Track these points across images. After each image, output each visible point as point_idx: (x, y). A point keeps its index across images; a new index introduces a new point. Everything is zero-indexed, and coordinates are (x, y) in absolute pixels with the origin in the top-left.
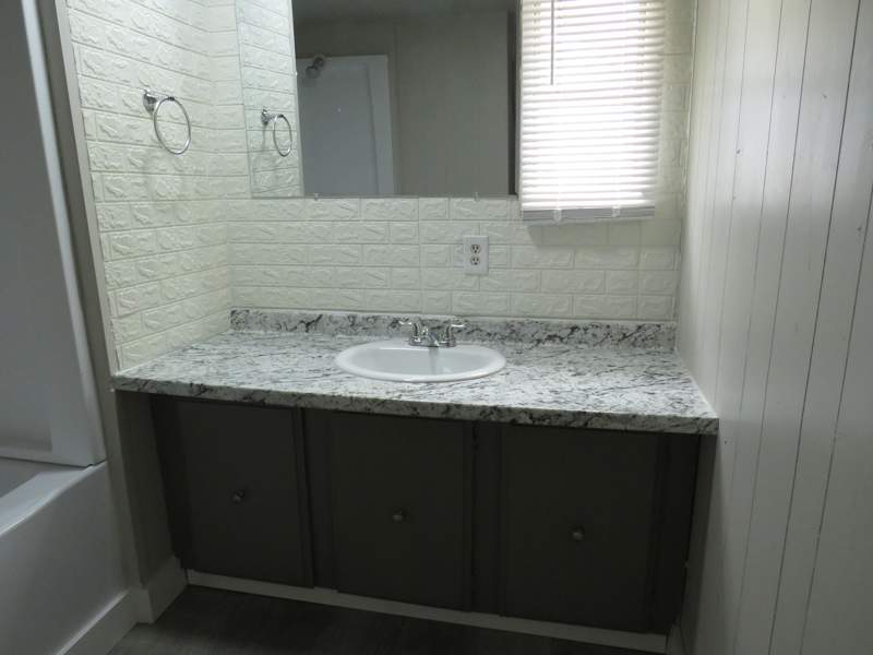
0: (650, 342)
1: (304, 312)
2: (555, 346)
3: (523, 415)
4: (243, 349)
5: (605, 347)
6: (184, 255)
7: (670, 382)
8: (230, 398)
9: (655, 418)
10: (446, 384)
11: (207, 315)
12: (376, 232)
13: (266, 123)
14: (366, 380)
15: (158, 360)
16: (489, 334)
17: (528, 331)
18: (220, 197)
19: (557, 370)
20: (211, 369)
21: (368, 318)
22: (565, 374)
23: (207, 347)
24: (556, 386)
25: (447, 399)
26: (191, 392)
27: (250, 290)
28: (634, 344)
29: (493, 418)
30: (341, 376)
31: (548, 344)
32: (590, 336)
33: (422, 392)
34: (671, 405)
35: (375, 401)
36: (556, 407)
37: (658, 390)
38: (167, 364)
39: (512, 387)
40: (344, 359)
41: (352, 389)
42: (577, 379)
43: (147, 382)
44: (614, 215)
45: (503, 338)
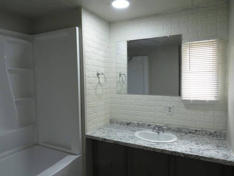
0: (218, 136)
1: (127, 121)
2: (191, 135)
3: (182, 155)
4: (113, 129)
5: (205, 136)
6: (102, 107)
7: (224, 149)
8: (111, 142)
9: (219, 160)
10: (162, 144)
11: (105, 120)
12: (145, 103)
13: (120, 76)
14: (142, 141)
15: (94, 131)
16: (173, 130)
17: (184, 130)
18: (110, 93)
19: (191, 142)
20: (106, 134)
21: (142, 124)
22: (193, 144)
23: (105, 128)
24: (191, 147)
25: (162, 148)
26: (102, 140)
27: (115, 115)
28: (214, 136)
29: (174, 154)
30: (136, 139)
31: (189, 134)
32: (201, 133)
33: (156, 145)
34: (224, 156)
35: (144, 147)
36: (191, 153)
37: (220, 151)
38: (97, 132)
39: (179, 146)
40: (137, 134)
41: (139, 143)
42: (197, 145)
43: (93, 137)
44: (207, 102)
45: (177, 132)
